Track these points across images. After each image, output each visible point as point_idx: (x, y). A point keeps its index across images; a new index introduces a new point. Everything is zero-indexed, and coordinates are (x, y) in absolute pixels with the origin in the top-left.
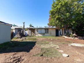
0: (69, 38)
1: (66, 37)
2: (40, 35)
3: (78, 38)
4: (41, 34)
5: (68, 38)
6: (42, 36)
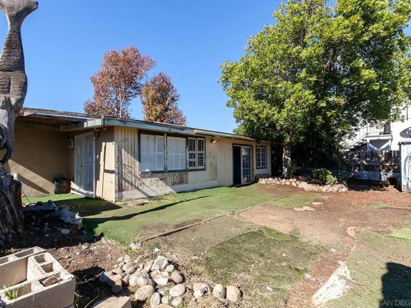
2: (157, 188)
4: (163, 174)
6: (168, 190)
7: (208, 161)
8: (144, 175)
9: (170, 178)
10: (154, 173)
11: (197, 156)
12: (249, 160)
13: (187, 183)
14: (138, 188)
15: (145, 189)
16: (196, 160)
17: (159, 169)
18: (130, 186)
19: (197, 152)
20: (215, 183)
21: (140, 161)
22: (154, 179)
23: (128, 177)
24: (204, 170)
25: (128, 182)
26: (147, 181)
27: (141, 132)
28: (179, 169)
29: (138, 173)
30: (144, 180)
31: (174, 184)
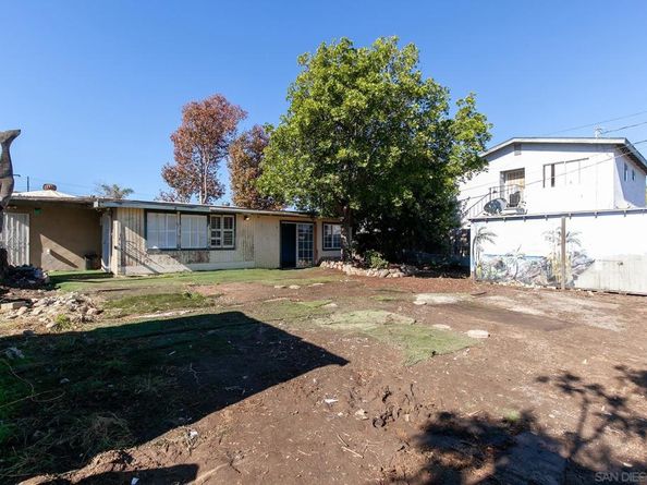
0: (368, 273)
1: (348, 269)
2: (168, 265)
3: (401, 271)
4: (175, 252)
5: (359, 272)
6: (182, 268)
7: (240, 240)
8: (151, 251)
9: (185, 256)
10: (163, 250)
11: (222, 234)
12: (311, 239)
13: (208, 262)
14: (144, 264)
15: (153, 266)
16: (222, 238)
17: (171, 247)
18: (135, 262)
19: (222, 230)
20: (252, 264)
21: (146, 239)
22: (163, 256)
23: (133, 253)
24: (233, 249)
25: (133, 258)
26: (155, 258)
27: (147, 211)
28: (198, 247)
29: (144, 250)
30: (151, 257)
31: (190, 262)
